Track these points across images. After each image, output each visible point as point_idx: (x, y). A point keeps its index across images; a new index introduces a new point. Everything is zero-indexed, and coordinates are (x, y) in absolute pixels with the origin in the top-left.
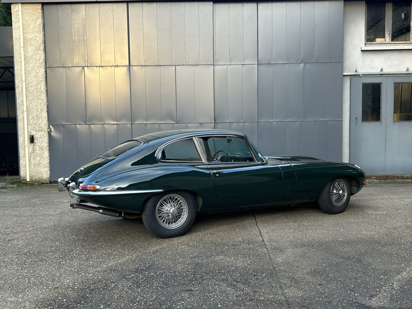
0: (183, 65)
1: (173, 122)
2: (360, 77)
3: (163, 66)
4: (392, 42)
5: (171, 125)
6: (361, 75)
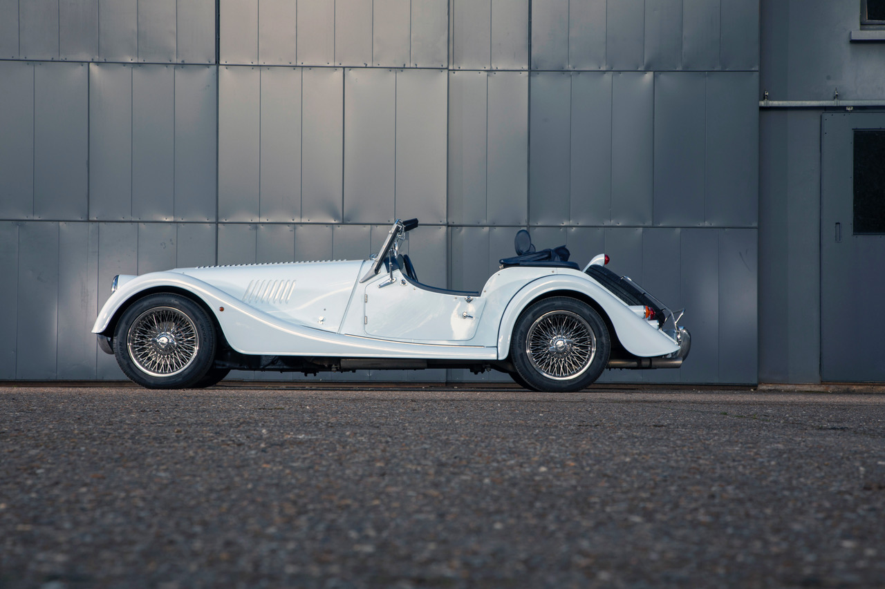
0: (364, 66)
1: (333, 222)
2: (847, 114)
3: (310, 67)
5: (328, 229)
6: (849, 109)
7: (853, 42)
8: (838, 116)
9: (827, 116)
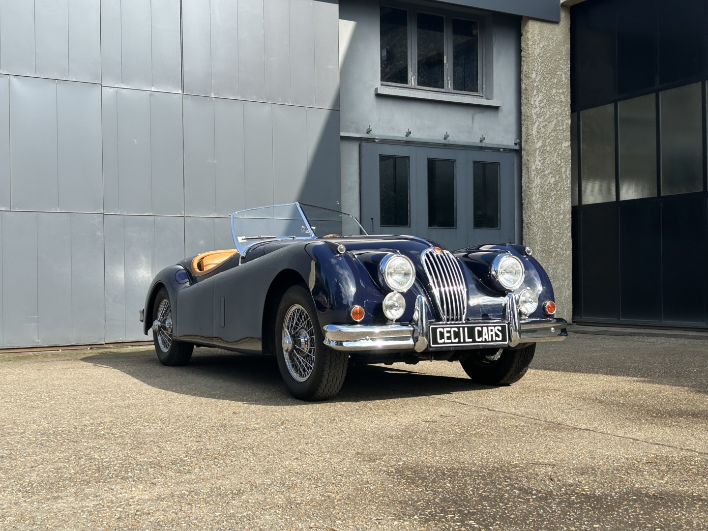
2: (375, 144)
4: (419, 87)
6: (376, 141)
7: (379, 96)
8: (370, 145)
9: (364, 144)
